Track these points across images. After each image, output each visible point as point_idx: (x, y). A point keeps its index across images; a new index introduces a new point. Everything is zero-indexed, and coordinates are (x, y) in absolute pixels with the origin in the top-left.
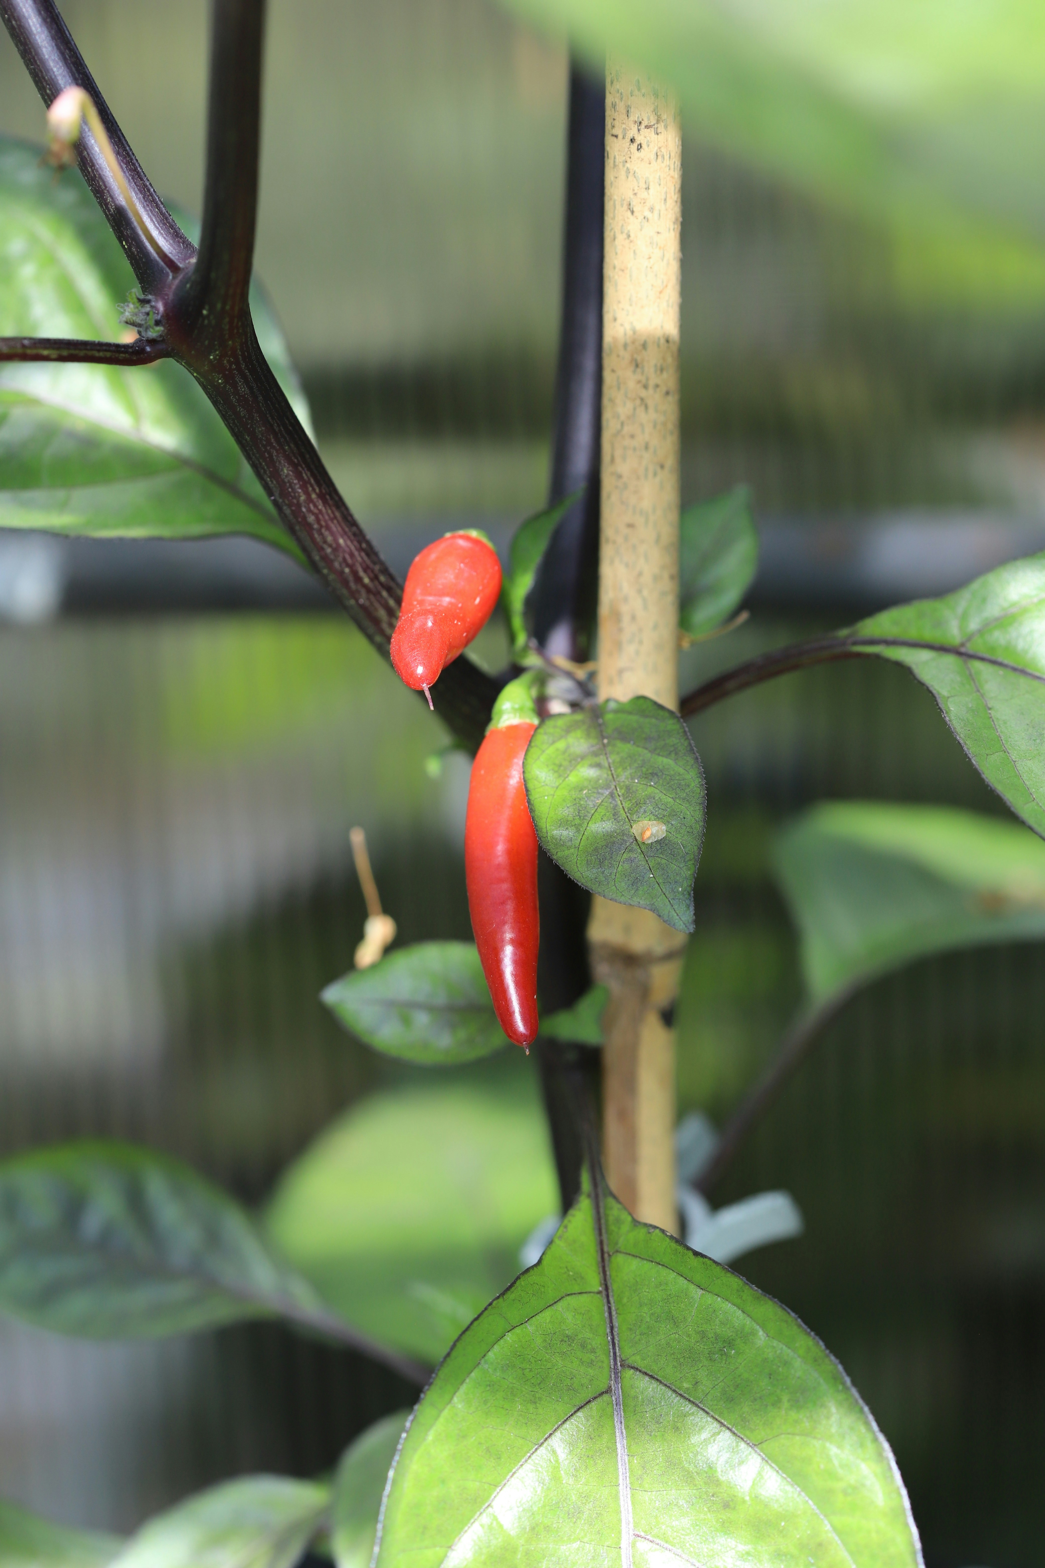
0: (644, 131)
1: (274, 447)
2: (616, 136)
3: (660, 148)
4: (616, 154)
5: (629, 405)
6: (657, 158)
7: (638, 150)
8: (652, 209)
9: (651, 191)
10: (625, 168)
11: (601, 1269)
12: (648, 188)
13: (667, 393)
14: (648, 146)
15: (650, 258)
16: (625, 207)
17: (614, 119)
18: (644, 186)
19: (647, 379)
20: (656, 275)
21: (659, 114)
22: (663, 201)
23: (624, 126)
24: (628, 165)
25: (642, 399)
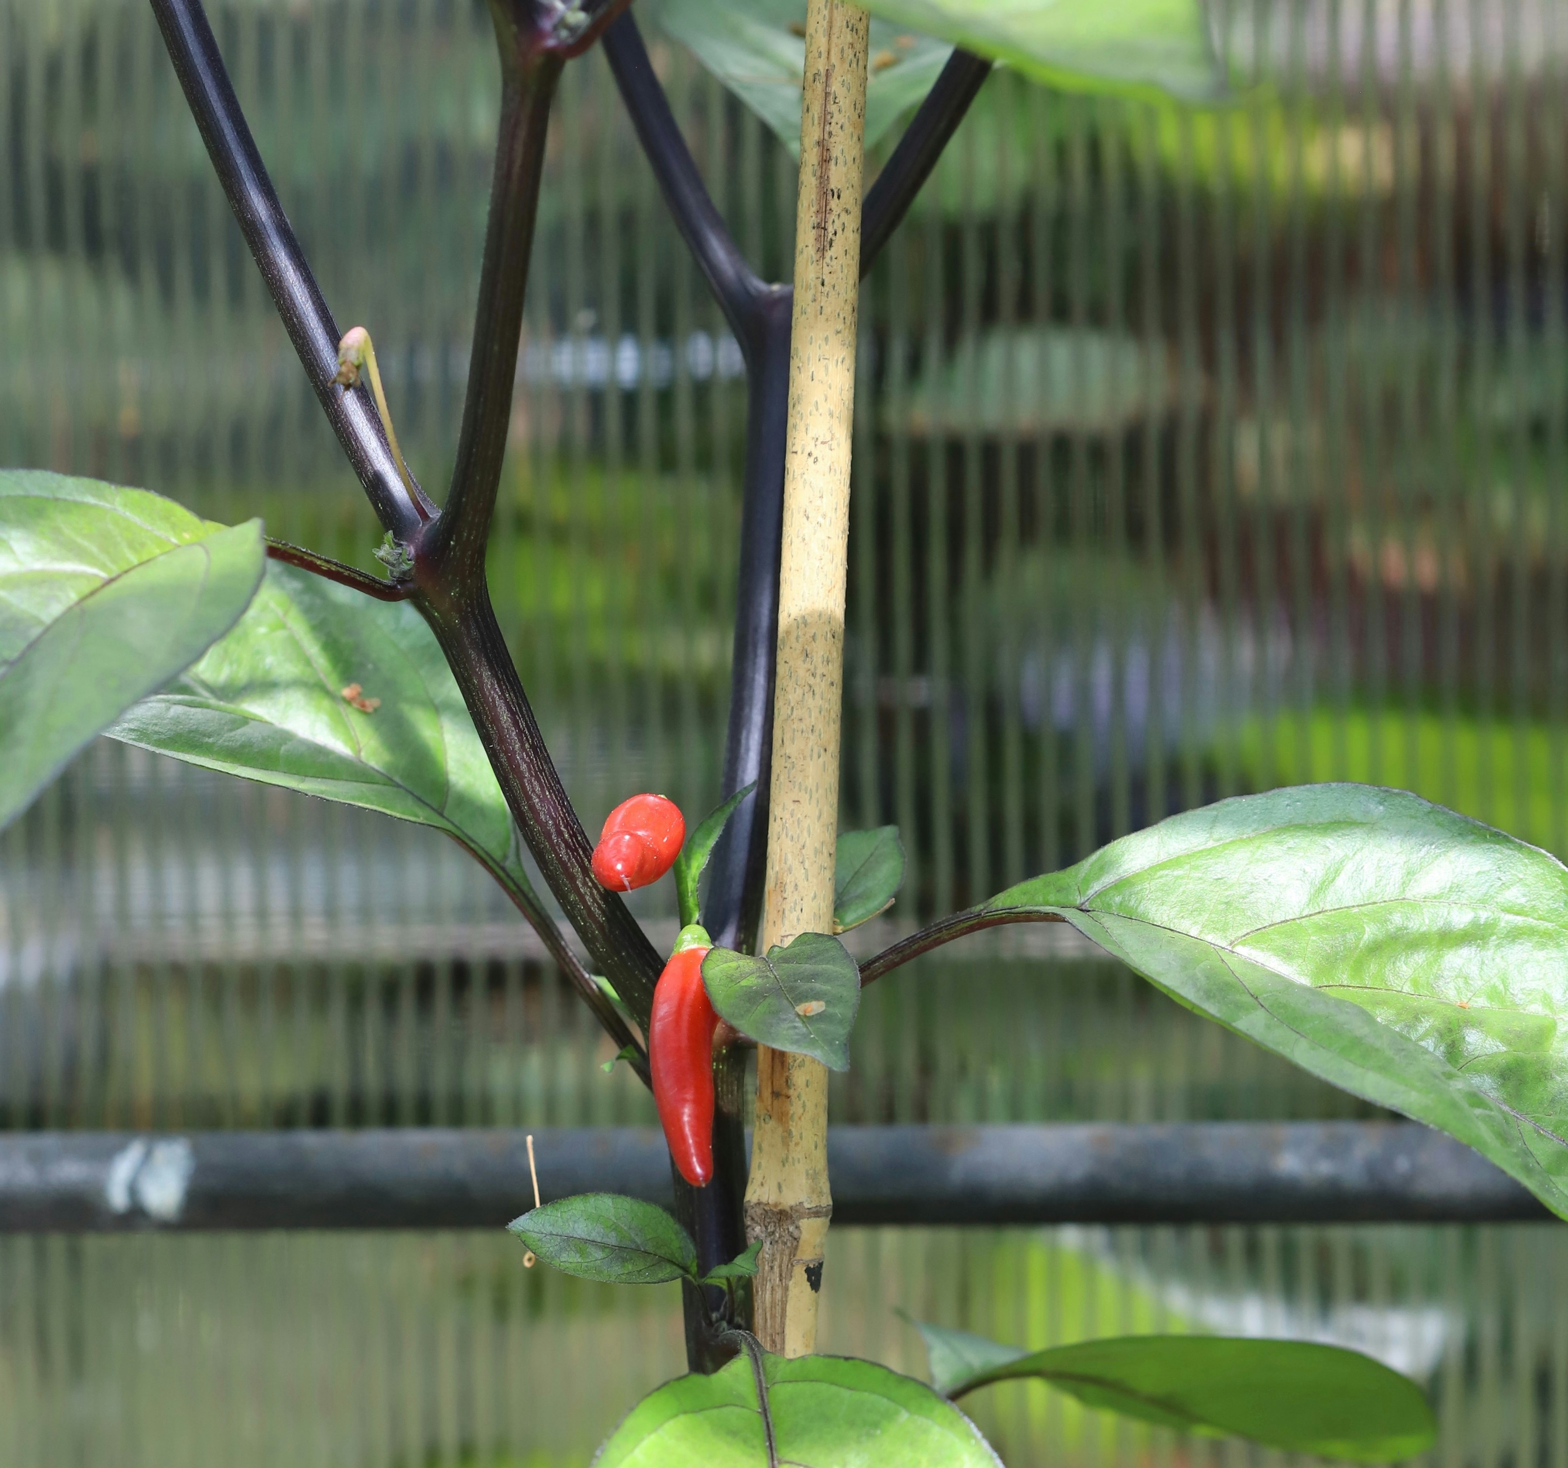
0: (820, 446)
1: (497, 693)
2: (796, 453)
3: (833, 463)
4: (795, 468)
5: (799, 691)
6: (830, 471)
7: (815, 462)
8: (824, 516)
9: (824, 499)
10: (803, 480)
11: (759, 1398)
12: (821, 497)
13: (832, 684)
14: (823, 459)
15: (821, 559)
16: (802, 514)
17: (795, 438)
18: (819, 495)
19: (815, 668)
20: (826, 575)
21: (833, 432)
22: (834, 510)
23: (803, 442)
24: (805, 476)
25: (810, 686)
